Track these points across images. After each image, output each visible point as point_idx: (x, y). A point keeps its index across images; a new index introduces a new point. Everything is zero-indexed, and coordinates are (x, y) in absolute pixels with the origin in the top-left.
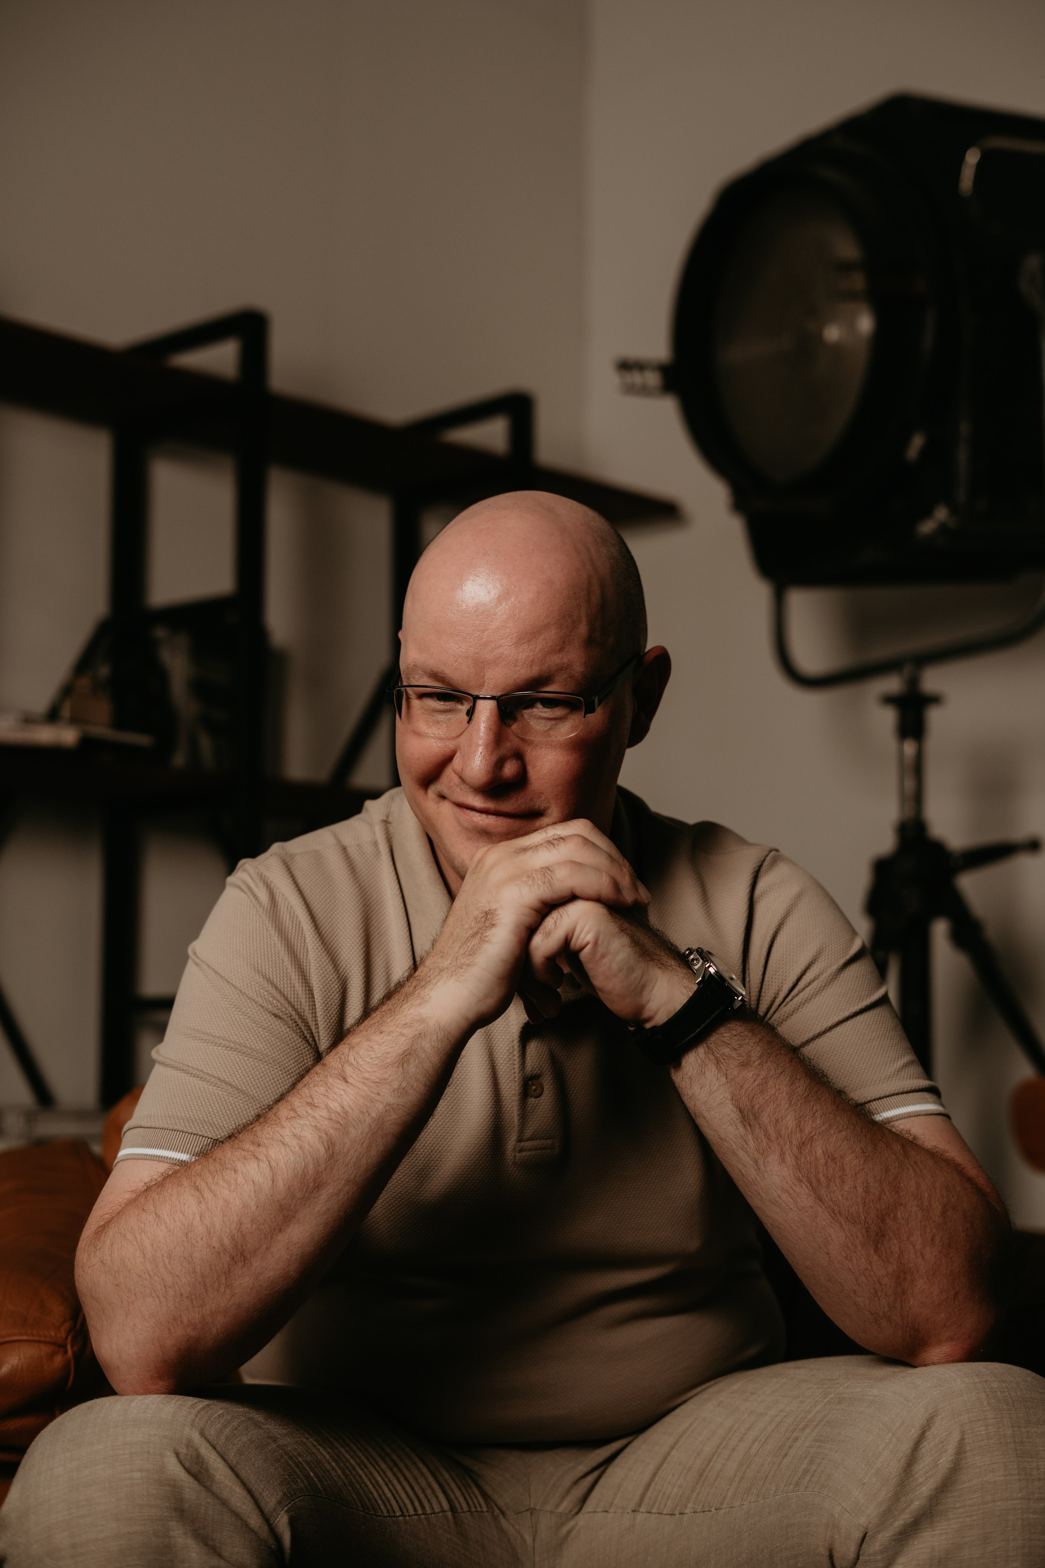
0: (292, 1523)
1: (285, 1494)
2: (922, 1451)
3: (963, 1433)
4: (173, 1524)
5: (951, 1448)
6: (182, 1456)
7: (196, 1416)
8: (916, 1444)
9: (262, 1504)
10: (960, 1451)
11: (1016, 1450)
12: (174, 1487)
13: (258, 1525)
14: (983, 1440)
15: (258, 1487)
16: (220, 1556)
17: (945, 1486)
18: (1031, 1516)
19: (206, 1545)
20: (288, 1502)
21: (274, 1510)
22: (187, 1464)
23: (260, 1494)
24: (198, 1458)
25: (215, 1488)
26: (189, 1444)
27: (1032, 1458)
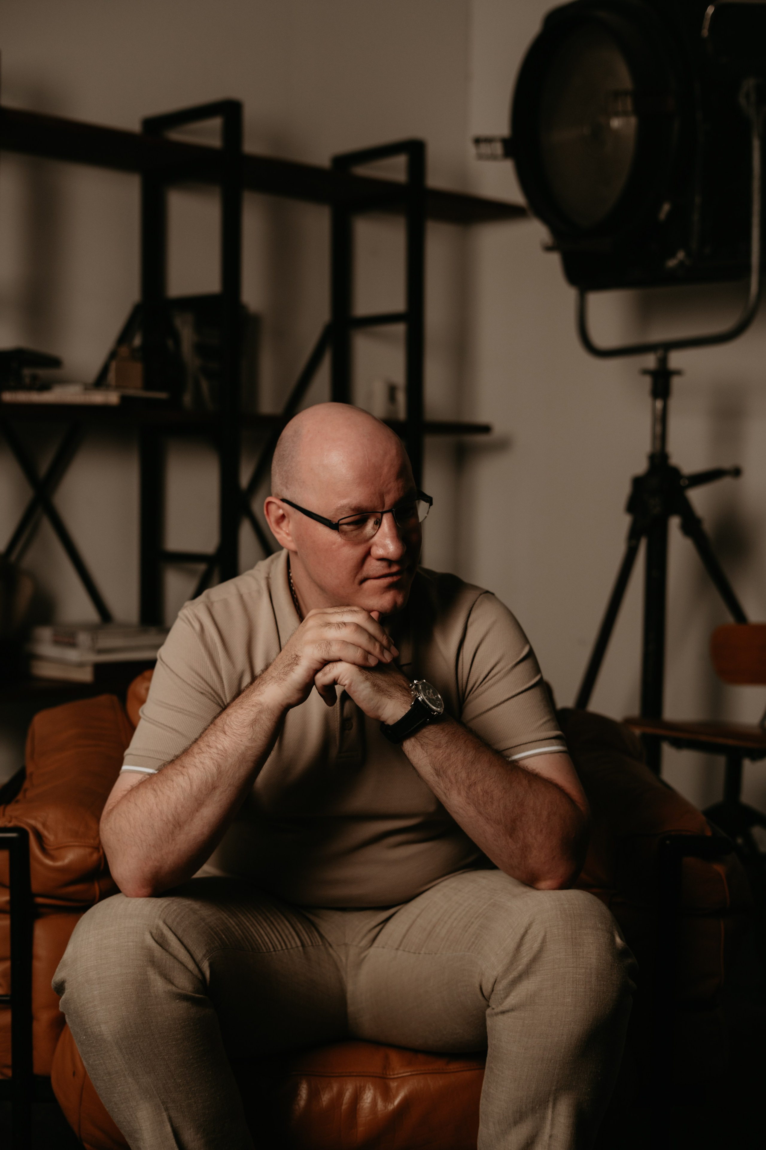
0: (211, 966)
1: (207, 951)
2: (526, 940)
3: (546, 932)
4: (149, 969)
5: (539, 940)
6: (154, 934)
7: (162, 912)
8: (522, 936)
9: (195, 957)
10: (544, 941)
11: (572, 942)
12: (149, 949)
13: (193, 968)
14: (555, 937)
15: (192, 948)
16: (173, 984)
17: (535, 959)
18: (577, 976)
19: (166, 979)
20: (209, 955)
21: (202, 959)
22: (156, 938)
23: (194, 952)
24: (162, 935)
25: (170, 950)
26: (158, 928)
27: (580, 946)
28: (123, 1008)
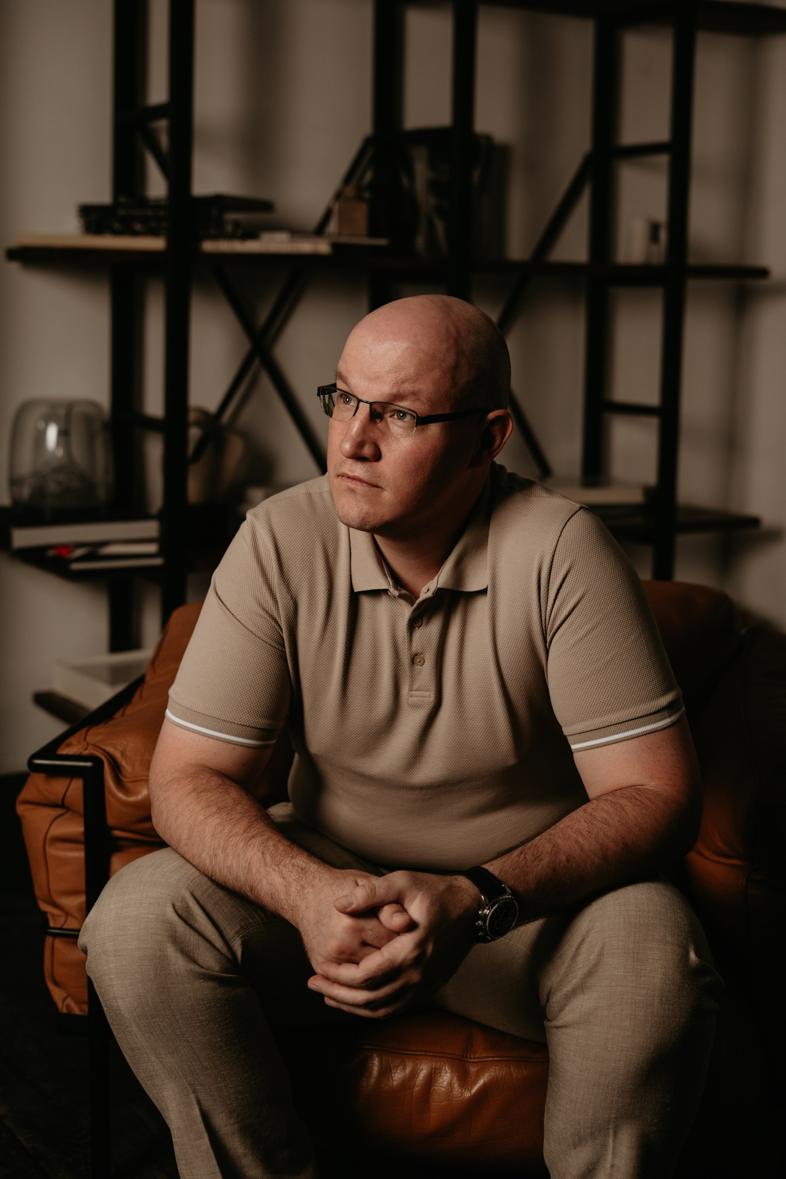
0: (244, 945)
1: (242, 927)
2: (583, 949)
3: (604, 944)
4: (169, 945)
5: (597, 950)
6: (177, 908)
7: (192, 882)
8: (579, 945)
9: (225, 933)
10: (601, 955)
11: (634, 958)
12: (171, 924)
13: (220, 946)
14: (614, 949)
15: (223, 925)
16: (196, 962)
17: (590, 974)
18: (637, 997)
19: (188, 957)
20: (243, 932)
21: (233, 937)
22: (180, 912)
23: (225, 928)
24: (188, 908)
25: (196, 925)
26: (183, 900)
27: (642, 963)
28: (139, 985)
